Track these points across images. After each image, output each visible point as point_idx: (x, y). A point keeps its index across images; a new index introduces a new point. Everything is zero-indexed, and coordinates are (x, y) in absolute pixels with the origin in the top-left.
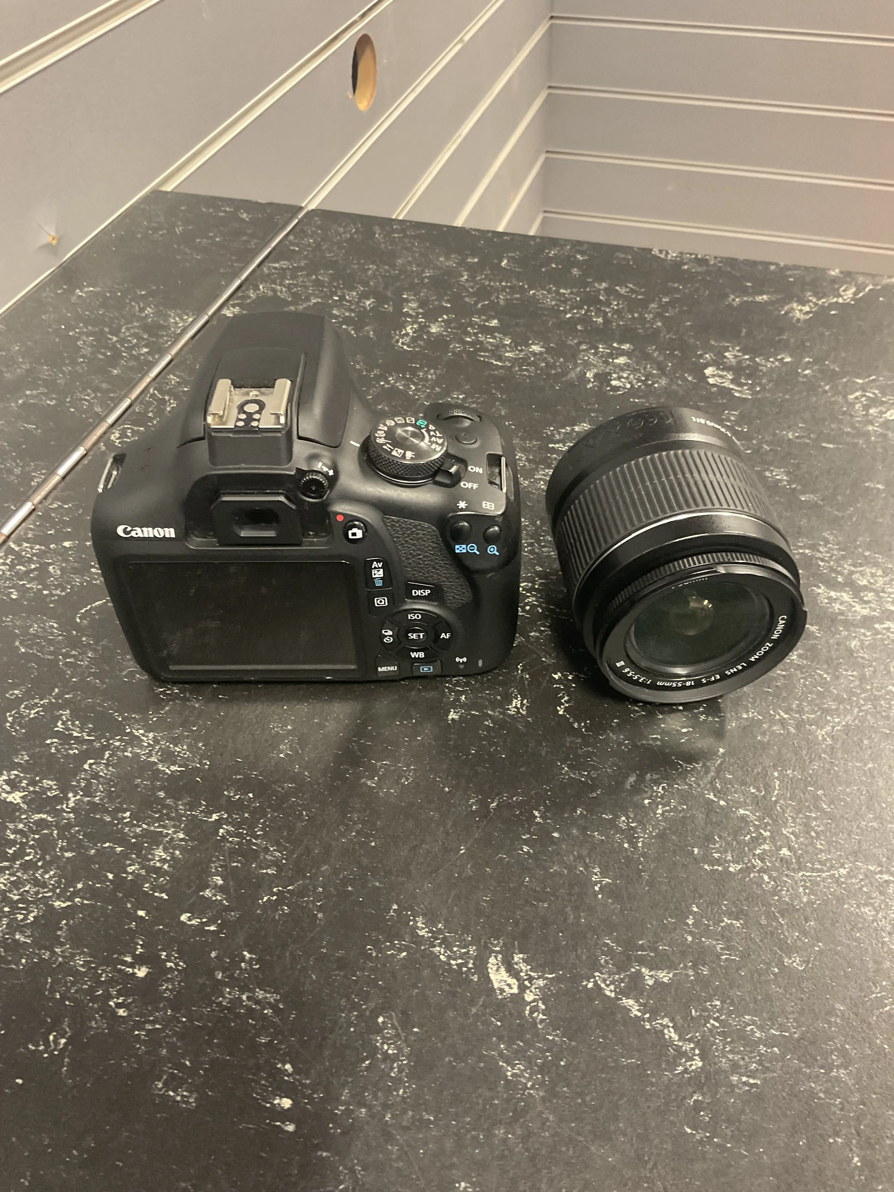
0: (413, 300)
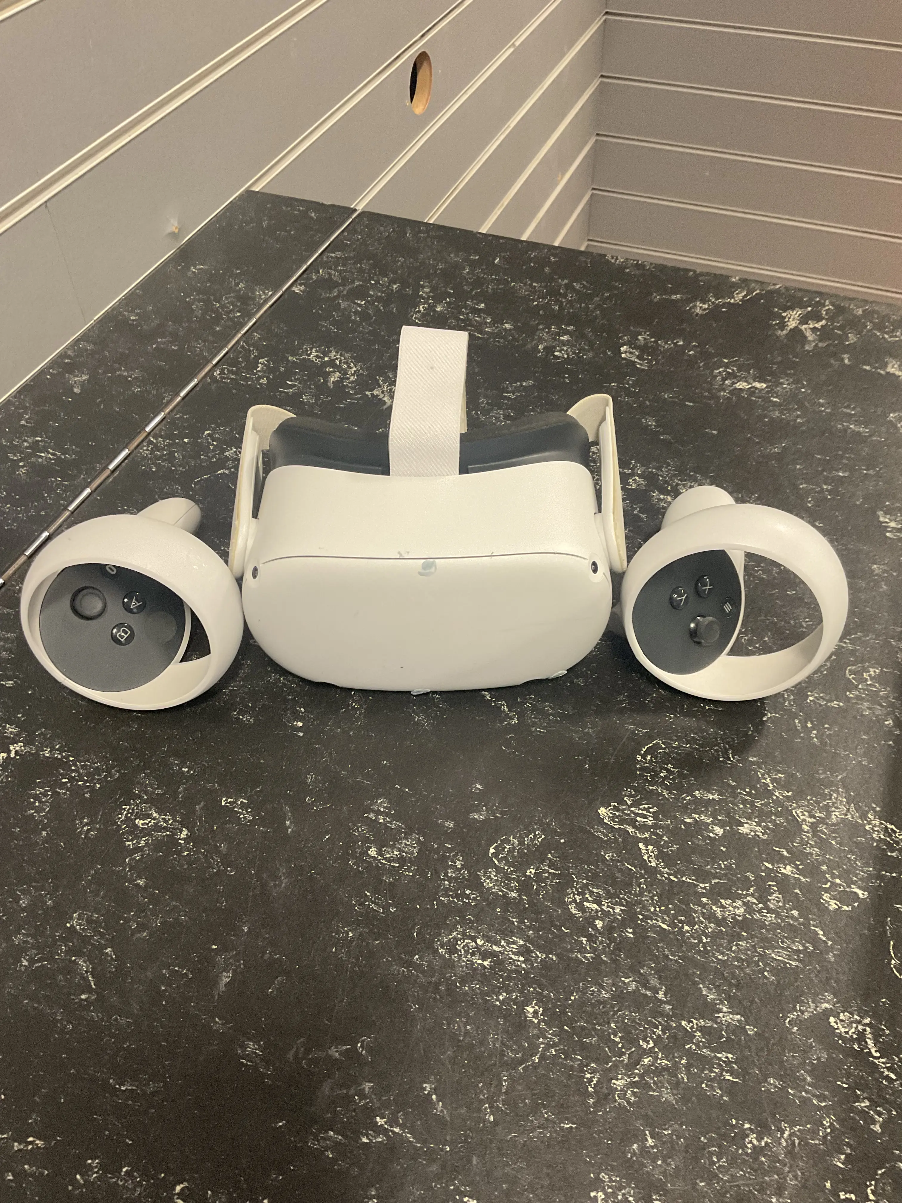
0: (427, 286)
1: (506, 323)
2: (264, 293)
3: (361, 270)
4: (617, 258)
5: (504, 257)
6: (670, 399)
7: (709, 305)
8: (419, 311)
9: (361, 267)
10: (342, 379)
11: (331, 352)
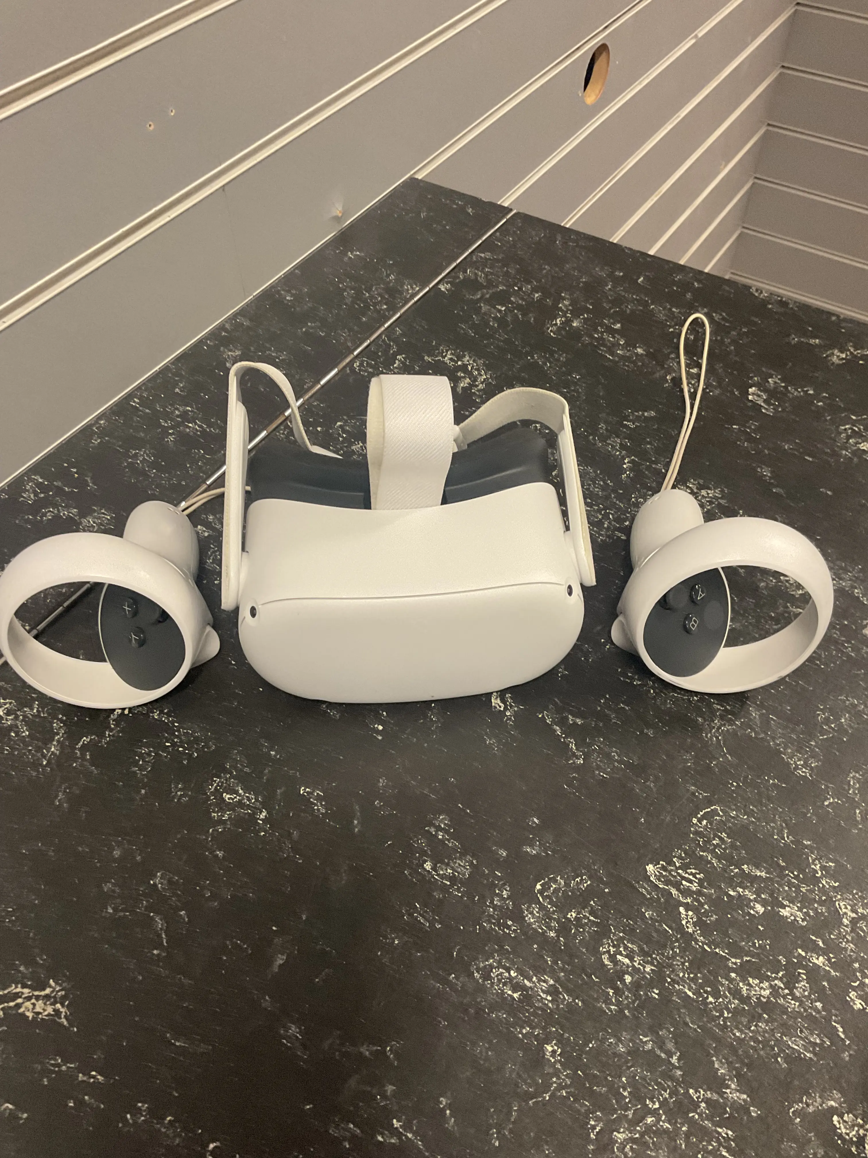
0: (568, 299)
1: (639, 347)
2: (412, 287)
3: (507, 274)
4: (761, 292)
5: (648, 276)
6: (790, 451)
7: (847, 355)
8: (556, 324)
9: (507, 271)
10: (471, 386)
11: (464, 356)
